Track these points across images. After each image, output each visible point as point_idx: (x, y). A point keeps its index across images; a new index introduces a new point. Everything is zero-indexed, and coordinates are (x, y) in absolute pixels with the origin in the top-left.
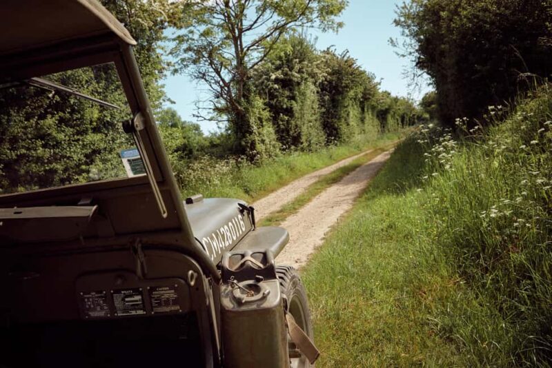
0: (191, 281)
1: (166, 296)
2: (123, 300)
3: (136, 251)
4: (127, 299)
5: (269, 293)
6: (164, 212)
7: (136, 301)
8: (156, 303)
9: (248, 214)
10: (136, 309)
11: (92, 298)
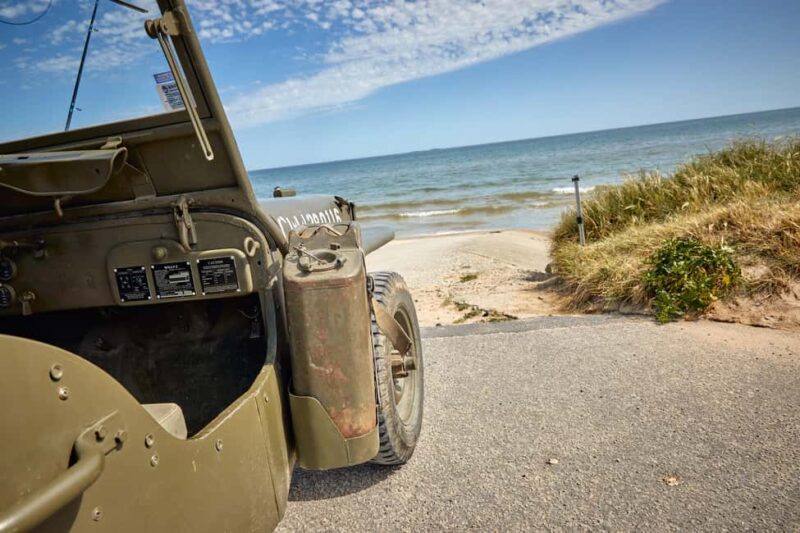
0: (250, 250)
1: (220, 271)
2: (167, 277)
3: (180, 213)
4: (171, 277)
5: (345, 261)
6: (209, 154)
7: (183, 279)
8: (207, 281)
9: (348, 210)
10: (182, 290)
11: (128, 275)
